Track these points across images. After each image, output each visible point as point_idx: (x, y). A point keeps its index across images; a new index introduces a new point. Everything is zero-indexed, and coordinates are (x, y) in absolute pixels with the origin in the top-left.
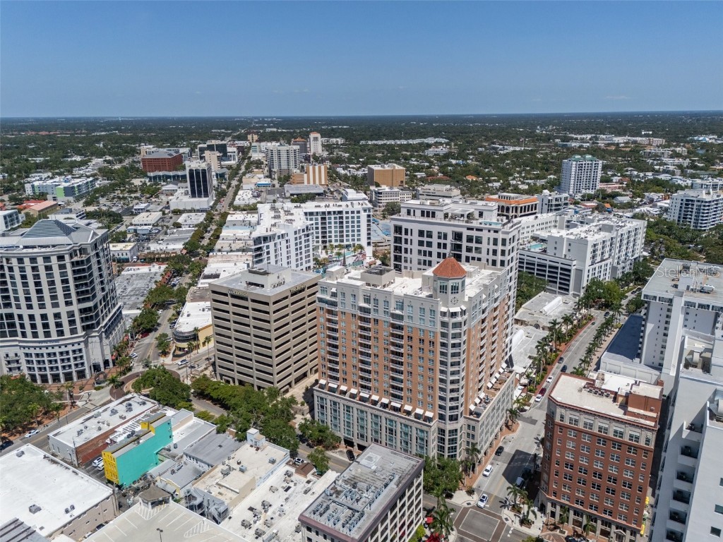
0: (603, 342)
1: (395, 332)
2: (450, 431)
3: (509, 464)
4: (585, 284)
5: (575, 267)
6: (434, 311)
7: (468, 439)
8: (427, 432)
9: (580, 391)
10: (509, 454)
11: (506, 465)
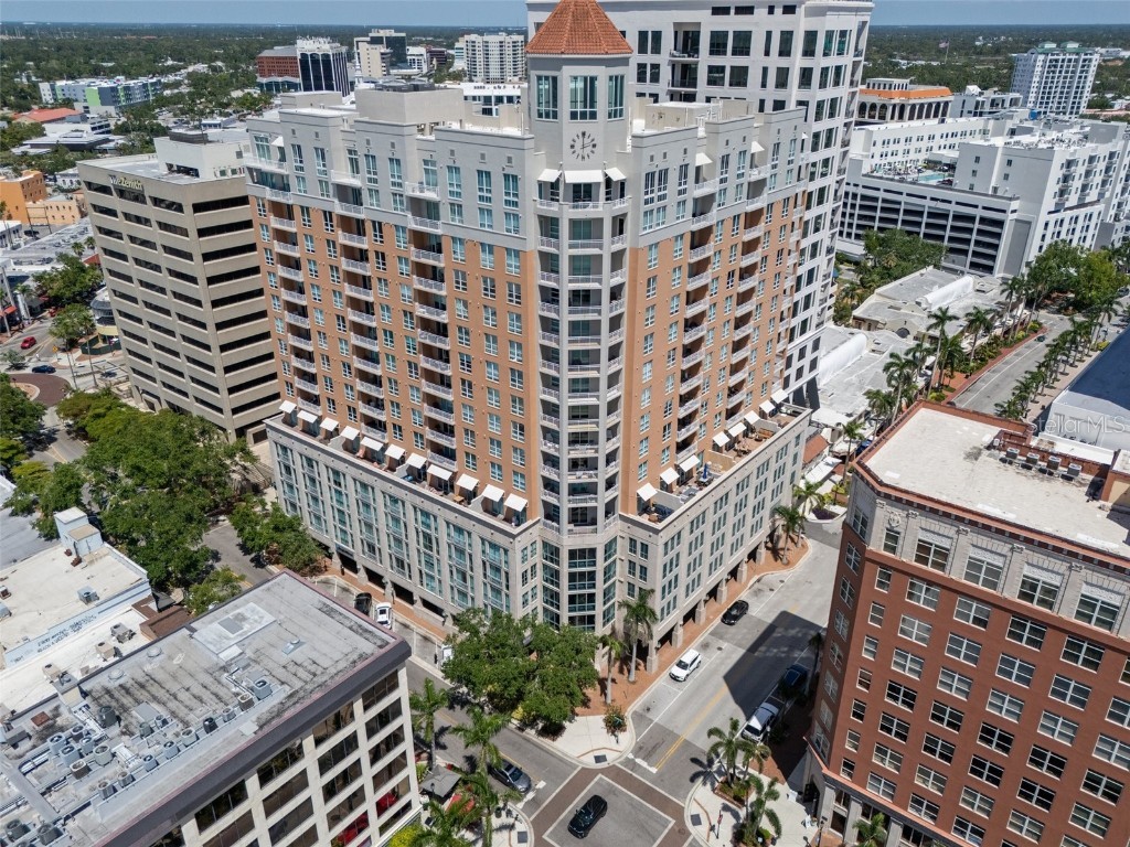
0: (1059, 376)
1: (423, 260)
2: (572, 554)
3: (753, 649)
4: (1032, 254)
5: (1015, 216)
6: (515, 178)
7: (631, 579)
8: (506, 551)
9: (974, 455)
10: (760, 621)
11: (741, 652)
